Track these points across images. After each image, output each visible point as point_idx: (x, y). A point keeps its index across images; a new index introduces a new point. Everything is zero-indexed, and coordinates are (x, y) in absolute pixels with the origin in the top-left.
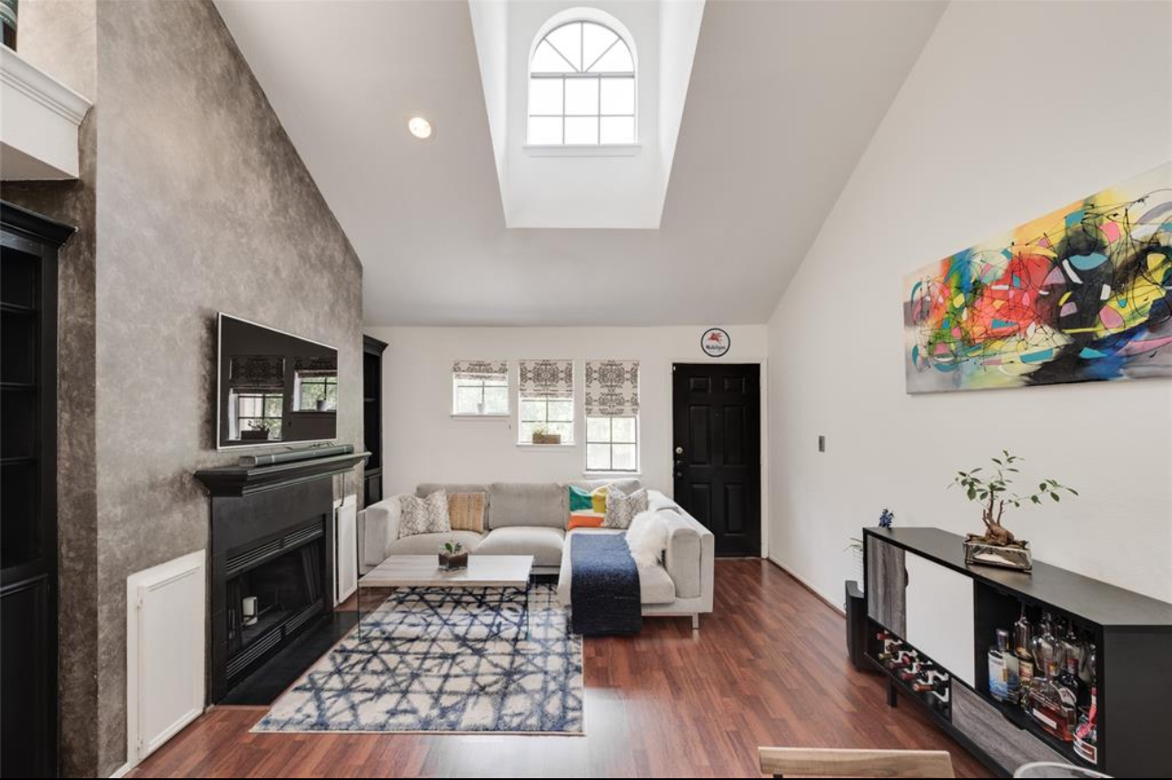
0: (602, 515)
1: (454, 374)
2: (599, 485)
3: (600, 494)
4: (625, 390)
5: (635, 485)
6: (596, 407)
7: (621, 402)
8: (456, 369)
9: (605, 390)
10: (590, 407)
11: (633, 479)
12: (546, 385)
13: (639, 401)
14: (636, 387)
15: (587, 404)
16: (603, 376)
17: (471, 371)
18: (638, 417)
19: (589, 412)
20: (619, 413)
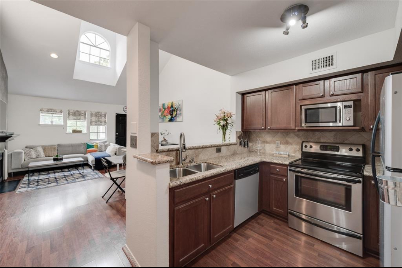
0: (97, 149)
1: (40, 112)
2: (95, 142)
3: (96, 144)
4: (103, 119)
5: (106, 142)
6: (94, 123)
7: (101, 122)
8: (42, 110)
9: (97, 119)
10: (91, 123)
11: (105, 141)
12: (77, 117)
13: (106, 122)
14: (106, 119)
15: (91, 122)
16: (96, 115)
17: (48, 111)
18: (106, 126)
19: (91, 124)
20: (101, 125)
